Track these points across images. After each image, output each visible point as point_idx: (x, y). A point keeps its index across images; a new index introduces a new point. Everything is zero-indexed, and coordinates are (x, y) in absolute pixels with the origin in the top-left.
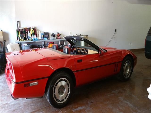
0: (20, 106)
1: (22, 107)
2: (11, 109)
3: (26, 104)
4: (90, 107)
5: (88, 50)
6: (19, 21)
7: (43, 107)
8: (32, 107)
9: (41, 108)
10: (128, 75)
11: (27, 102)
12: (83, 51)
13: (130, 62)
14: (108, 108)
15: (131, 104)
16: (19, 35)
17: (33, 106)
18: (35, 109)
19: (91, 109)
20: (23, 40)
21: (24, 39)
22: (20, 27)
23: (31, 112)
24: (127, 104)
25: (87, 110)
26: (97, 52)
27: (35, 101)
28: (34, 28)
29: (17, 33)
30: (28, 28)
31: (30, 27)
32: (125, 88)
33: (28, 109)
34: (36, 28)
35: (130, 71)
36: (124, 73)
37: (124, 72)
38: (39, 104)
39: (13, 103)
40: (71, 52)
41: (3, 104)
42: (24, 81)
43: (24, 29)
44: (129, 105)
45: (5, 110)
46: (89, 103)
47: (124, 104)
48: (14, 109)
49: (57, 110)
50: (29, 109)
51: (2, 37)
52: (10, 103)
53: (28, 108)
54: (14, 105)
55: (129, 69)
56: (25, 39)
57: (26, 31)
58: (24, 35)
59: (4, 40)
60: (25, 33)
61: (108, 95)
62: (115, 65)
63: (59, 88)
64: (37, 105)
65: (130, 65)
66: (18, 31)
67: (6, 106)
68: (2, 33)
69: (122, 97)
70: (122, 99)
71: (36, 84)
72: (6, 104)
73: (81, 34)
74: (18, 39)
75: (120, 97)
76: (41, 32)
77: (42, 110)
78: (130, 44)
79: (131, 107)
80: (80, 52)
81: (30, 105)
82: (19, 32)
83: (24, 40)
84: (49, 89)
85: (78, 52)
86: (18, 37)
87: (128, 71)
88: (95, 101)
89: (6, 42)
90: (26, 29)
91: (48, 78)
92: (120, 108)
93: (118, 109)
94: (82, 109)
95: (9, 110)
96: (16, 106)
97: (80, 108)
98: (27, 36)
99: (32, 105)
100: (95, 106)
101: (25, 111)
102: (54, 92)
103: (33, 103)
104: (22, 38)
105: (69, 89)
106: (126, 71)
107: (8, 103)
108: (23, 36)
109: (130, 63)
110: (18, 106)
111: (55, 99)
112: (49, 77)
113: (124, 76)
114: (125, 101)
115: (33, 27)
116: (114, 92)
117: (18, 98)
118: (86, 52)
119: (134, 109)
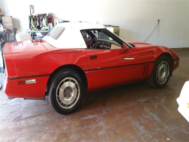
0: (20, 108)
1: (22, 109)
2: (9, 111)
3: (27, 106)
4: (104, 116)
5: (111, 44)
6: (32, 6)
7: (47, 112)
8: (34, 110)
9: (44, 112)
10: (164, 80)
11: (29, 104)
12: (105, 46)
13: (167, 63)
14: (126, 120)
15: (158, 117)
16: (32, 23)
17: (36, 109)
18: (37, 113)
19: (105, 118)
20: (35, 29)
21: (37, 28)
22: (33, 13)
23: (31, 116)
24: (153, 117)
25: (98, 119)
26: (120, 48)
27: (39, 104)
28: (50, 15)
29: (29, 20)
30: (42, 15)
31: (45, 13)
32: (156, 97)
33: (28, 112)
34: (52, 14)
35: (167, 75)
36: (157, 78)
37: (157, 76)
38: (43, 107)
39: (13, 104)
40: (91, 47)
41: (2, 104)
42: (18, 77)
43: (38, 15)
44: (155, 119)
45: (3, 110)
46: (103, 111)
47: (149, 116)
48: (13, 111)
49: (62, 116)
50: (30, 112)
51: (12, 25)
52: (11, 103)
53: (28, 110)
54: (14, 106)
55: (165, 73)
56: (39, 28)
57: (39, 18)
58: (38, 23)
59: (14, 29)
60: (38, 21)
61: (131, 104)
62: (145, 66)
63: (65, 90)
64: (40, 108)
65: (167, 67)
66: (31, 17)
67: (5, 106)
68: (11, 19)
69: (149, 108)
70: (148, 111)
71: (34, 83)
72: (6, 104)
73: (110, 25)
74: (30, 28)
75: (146, 108)
76: (59, 20)
77: (44, 115)
78: (177, 40)
79: (157, 121)
80: (102, 47)
81: (31, 108)
82: (32, 19)
83: (37, 30)
84: (51, 90)
85: (100, 47)
86: (30, 25)
87: (164, 75)
88: (112, 109)
89: (16, 31)
90: (40, 15)
91: (49, 76)
92: (142, 121)
93: (138, 123)
94: (93, 117)
95: (6, 111)
96: (15, 107)
97: (91, 117)
98: (42, 24)
99: (34, 107)
100: (110, 115)
101: (25, 114)
102: (58, 94)
103: (36, 105)
104: (35, 27)
105: (78, 92)
106: (161, 75)
107: (7, 104)
108: (37, 25)
109: (167, 65)
110: (18, 107)
111: (59, 102)
112: (51, 74)
113: (158, 82)
114: (151, 114)
115: (49, 13)
116: (140, 100)
117: (14, 98)
118: (109, 47)
119: (160, 124)
